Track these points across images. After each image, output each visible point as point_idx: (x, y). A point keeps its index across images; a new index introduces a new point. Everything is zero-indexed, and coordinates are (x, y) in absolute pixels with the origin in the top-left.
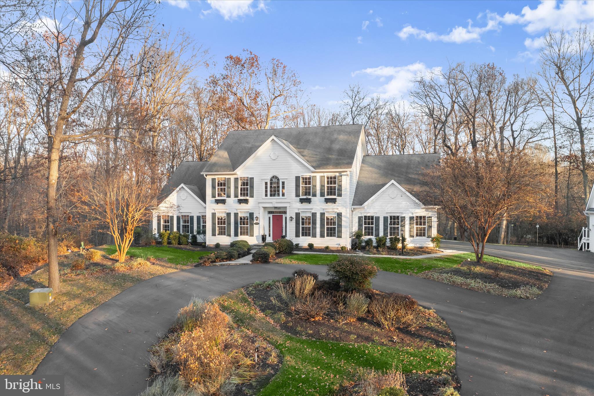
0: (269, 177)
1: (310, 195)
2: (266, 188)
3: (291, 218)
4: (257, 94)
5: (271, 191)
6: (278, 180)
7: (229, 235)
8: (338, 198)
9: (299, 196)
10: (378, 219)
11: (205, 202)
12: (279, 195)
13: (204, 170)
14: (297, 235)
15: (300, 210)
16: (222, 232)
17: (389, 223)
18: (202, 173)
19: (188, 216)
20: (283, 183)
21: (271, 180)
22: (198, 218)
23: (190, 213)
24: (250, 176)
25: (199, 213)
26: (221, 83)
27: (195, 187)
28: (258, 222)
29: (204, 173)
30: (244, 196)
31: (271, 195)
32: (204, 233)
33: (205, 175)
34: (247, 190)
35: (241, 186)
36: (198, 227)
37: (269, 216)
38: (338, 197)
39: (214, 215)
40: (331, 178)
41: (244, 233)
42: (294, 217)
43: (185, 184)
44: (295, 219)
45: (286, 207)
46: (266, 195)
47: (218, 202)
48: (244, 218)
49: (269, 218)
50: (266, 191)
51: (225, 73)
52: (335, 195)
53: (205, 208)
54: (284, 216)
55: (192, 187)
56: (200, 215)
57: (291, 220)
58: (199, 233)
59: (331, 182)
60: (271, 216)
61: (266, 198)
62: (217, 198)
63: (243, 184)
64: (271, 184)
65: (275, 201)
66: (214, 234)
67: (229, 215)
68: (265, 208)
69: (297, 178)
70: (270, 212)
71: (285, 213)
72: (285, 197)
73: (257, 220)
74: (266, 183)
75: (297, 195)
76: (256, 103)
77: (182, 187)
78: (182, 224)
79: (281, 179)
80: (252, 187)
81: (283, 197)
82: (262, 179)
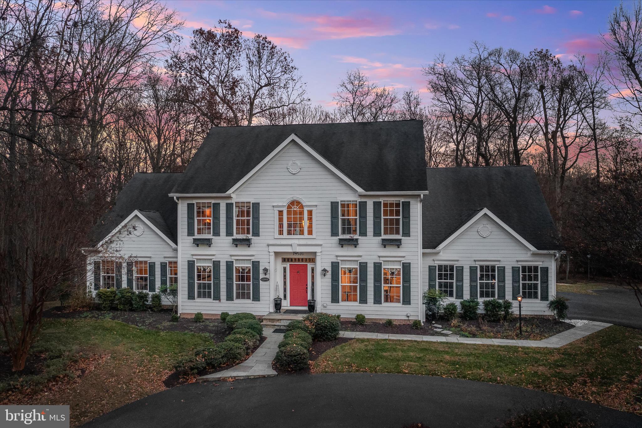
0: (285, 203)
1: (356, 234)
2: (281, 220)
3: (325, 271)
4: (235, 83)
5: (289, 226)
6: (302, 207)
7: (217, 297)
8: (405, 240)
9: (337, 235)
10: (460, 270)
11: (176, 242)
12: (302, 233)
13: (173, 190)
14: (335, 299)
15: (339, 258)
16: (205, 293)
17: (479, 276)
18: (171, 195)
19: (146, 262)
20: (310, 213)
21: (289, 207)
22: (163, 266)
23: (150, 257)
24: (253, 201)
25: (165, 257)
26: (186, 65)
27: (157, 215)
28: (267, 276)
29: (174, 195)
30: (243, 233)
31: (289, 233)
32: (174, 292)
33: (175, 198)
34: (248, 224)
35: (238, 216)
36: (164, 282)
37: (285, 266)
38: (403, 238)
39: (191, 264)
40: (391, 205)
41: (243, 294)
42: (329, 269)
43: (141, 210)
44: (330, 272)
45: (315, 253)
46: (281, 233)
47: (197, 243)
48: (243, 270)
49: (285, 269)
50: (281, 226)
51: (193, 52)
52: (398, 233)
53: (176, 250)
54: (310, 266)
55: (151, 214)
56: (167, 261)
57: (325, 275)
58: (164, 291)
59: (391, 211)
60: (287, 265)
61: (281, 236)
62: (197, 236)
63: (241, 213)
64: (289, 213)
65: (297, 242)
66: (191, 296)
67: (216, 264)
68: (277, 254)
69: (334, 205)
70: (284, 260)
71: (313, 260)
72: (314, 236)
73: (266, 274)
74: (281, 213)
75: (334, 233)
76: (234, 93)
77: (136, 216)
78: (135, 275)
79: (306, 206)
80: (256, 218)
81: (310, 236)
82: (273, 206)
